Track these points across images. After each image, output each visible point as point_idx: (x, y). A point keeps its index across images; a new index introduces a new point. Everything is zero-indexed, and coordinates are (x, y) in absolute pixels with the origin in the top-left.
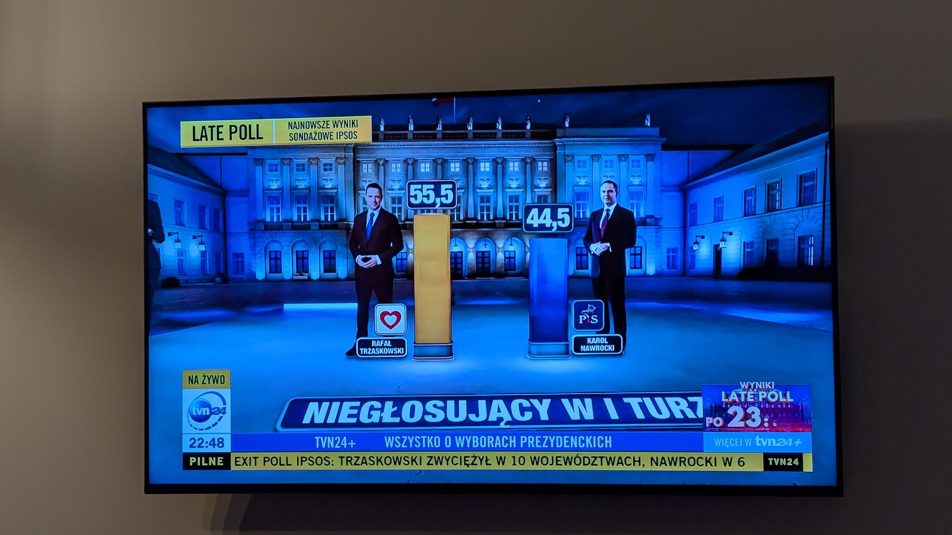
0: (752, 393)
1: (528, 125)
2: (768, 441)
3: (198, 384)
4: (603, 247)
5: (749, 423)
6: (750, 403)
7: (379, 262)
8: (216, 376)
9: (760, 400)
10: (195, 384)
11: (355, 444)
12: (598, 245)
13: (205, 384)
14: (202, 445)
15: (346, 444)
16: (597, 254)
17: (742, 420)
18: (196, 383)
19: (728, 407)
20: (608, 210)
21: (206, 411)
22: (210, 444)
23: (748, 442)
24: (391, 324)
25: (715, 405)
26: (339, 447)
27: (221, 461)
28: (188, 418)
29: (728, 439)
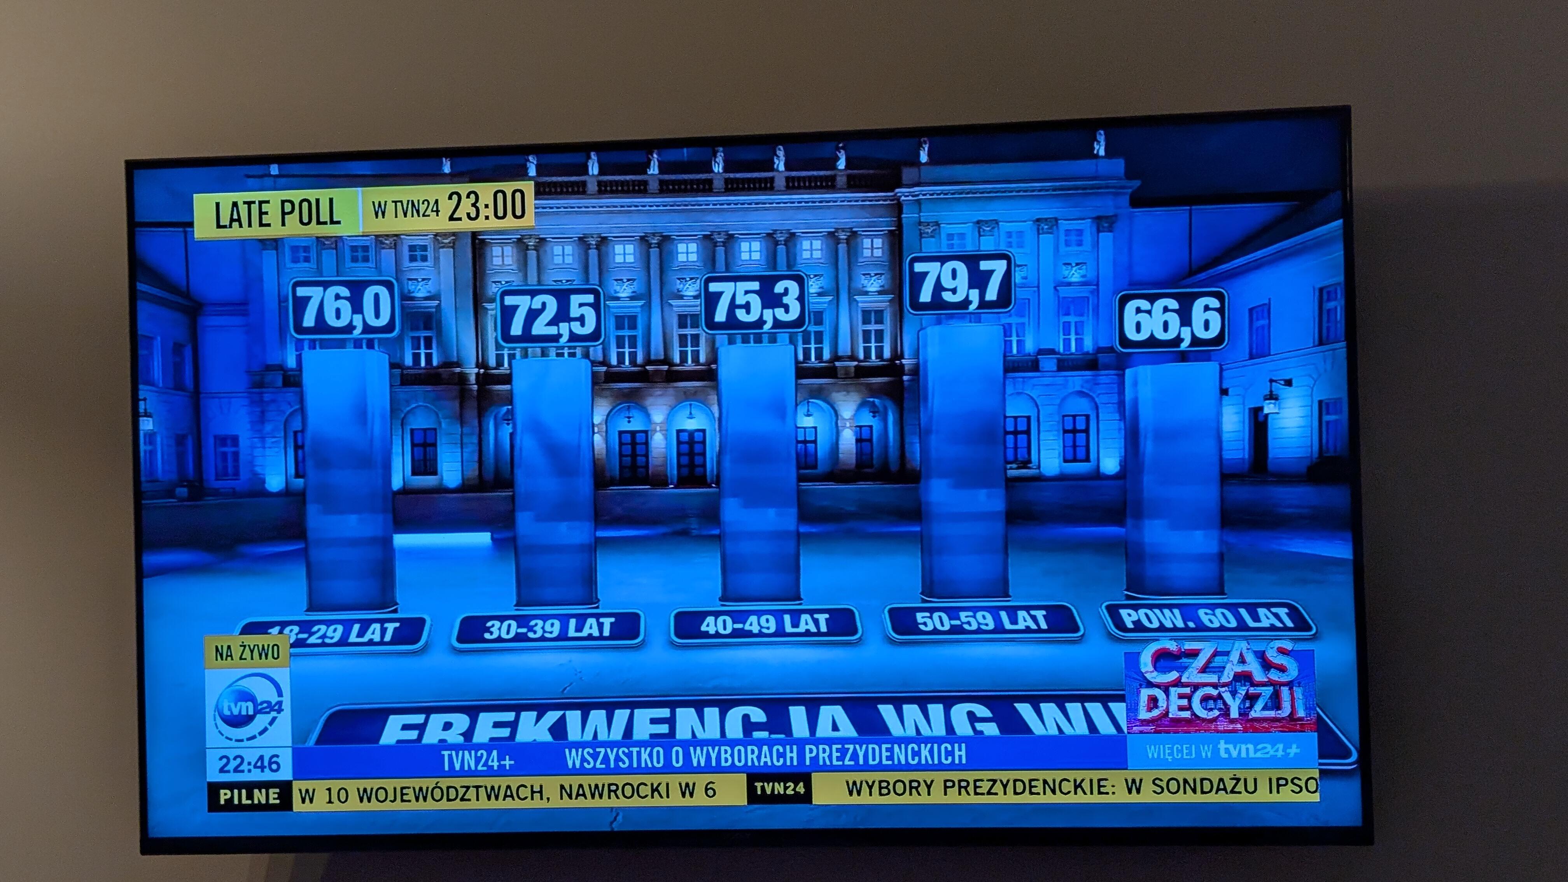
1: (839, 162)
2: (1240, 750)
3: (232, 659)
8: (263, 646)
10: (226, 659)
11: (512, 762)
13: (245, 659)
14: (241, 768)
15: (498, 764)
18: (229, 658)
21: (247, 707)
22: (255, 767)
23: (1206, 752)
26: (485, 768)
27: (276, 796)
28: (215, 720)
29: (1170, 746)
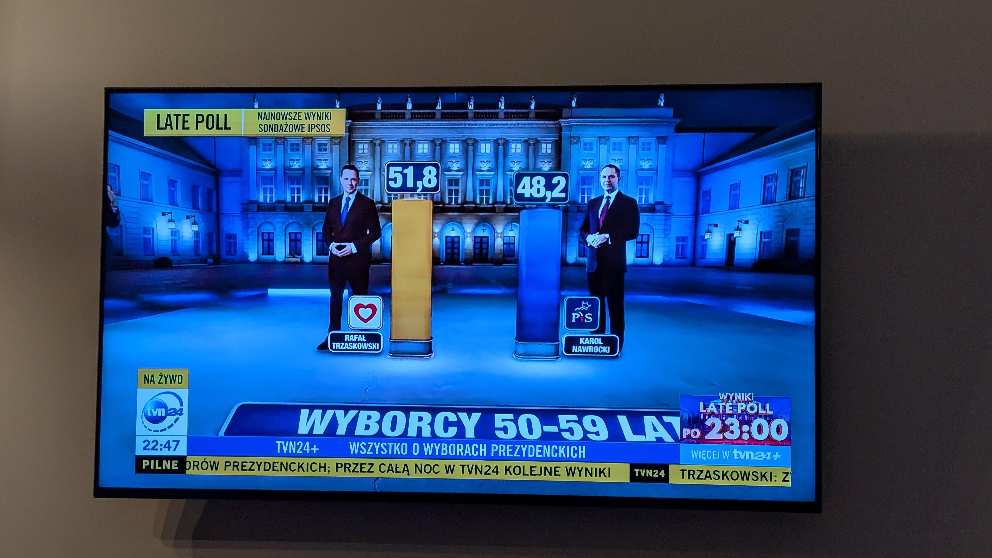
0: (731, 404)
1: (532, 105)
2: (746, 454)
3: (154, 383)
4: (602, 238)
5: (727, 435)
6: (728, 415)
7: (355, 251)
8: (173, 376)
9: (739, 412)
10: (150, 383)
11: (318, 449)
12: (595, 236)
13: (162, 383)
14: (156, 448)
15: (309, 450)
16: (594, 246)
17: (720, 432)
18: (152, 382)
19: (706, 418)
20: (608, 198)
21: (162, 412)
22: (165, 447)
23: (726, 455)
24: (365, 318)
25: (693, 416)
26: (301, 452)
27: (176, 465)
28: (142, 419)
29: (705, 451)
